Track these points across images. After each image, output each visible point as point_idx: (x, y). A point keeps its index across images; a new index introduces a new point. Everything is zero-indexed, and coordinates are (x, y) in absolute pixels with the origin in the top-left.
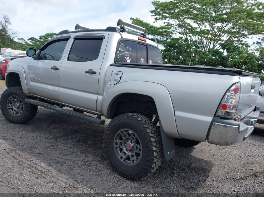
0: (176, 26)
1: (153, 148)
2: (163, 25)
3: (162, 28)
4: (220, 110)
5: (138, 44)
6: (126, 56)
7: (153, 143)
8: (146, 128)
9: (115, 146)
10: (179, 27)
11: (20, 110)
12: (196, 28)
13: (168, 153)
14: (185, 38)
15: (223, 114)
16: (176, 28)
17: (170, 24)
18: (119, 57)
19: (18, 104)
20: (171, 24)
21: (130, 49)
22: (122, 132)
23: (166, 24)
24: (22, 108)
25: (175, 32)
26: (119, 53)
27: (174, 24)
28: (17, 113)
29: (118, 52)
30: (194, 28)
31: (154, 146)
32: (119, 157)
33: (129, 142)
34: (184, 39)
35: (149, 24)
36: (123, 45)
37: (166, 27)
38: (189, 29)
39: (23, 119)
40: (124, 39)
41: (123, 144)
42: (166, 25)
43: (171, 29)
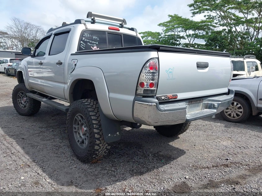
0: (219, 18)
1: (94, 130)
2: (204, 19)
3: (203, 22)
4: (138, 88)
5: (108, 33)
6: (92, 46)
7: (94, 125)
8: (90, 111)
9: (74, 130)
10: (222, 19)
11: (26, 104)
12: (241, 18)
13: (109, 135)
14: (229, 30)
15: (142, 92)
16: (219, 19)
17: (211, 17)
18: (83, 47)
19: (25, 99)
20: (213, 17)
21: (97, 39)
22: (77, 116)
23: (207, 17)
24: (28, 102)
25: (217, 25)
26: (83, 43)
27: (215, 16)
28: (25, 106)
29: (81, 42)
30: (240, 17)
31: (95, 128)
32: (77, 141)
33: (83, 127)
34: (227, 31)
35: (188, 20)
36: (87, 35)
37: (208, 20)
38: (234, 20)
39: (28, 111)
40: (89, 30)
41: (80, 129)
42: (207, 19)
43: (214, 22)
